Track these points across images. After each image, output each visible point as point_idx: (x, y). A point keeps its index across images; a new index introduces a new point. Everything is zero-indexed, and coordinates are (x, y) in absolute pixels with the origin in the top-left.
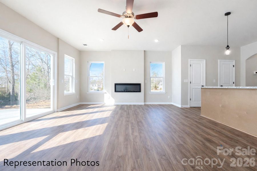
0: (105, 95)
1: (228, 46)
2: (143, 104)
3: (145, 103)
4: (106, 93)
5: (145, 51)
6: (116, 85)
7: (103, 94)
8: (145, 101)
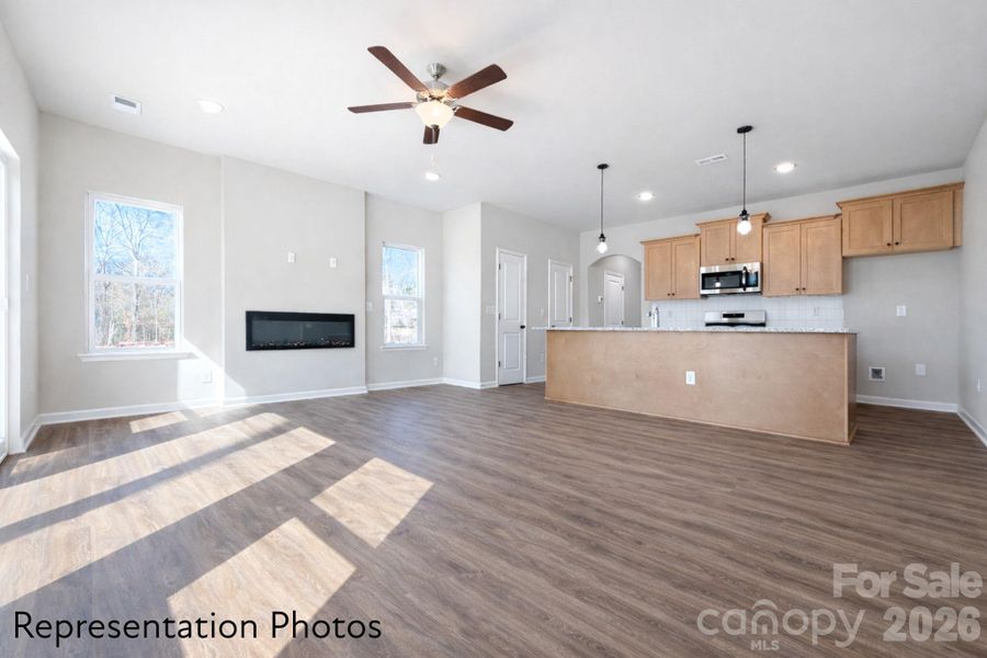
0: (183, 364)
1: (602, 236)
2: (362, 390)
3: (371, 385)
4: (190, 356)
5: (366, 193)
6: (251, 317)
7: (172, 363)
8: (367, 380)
